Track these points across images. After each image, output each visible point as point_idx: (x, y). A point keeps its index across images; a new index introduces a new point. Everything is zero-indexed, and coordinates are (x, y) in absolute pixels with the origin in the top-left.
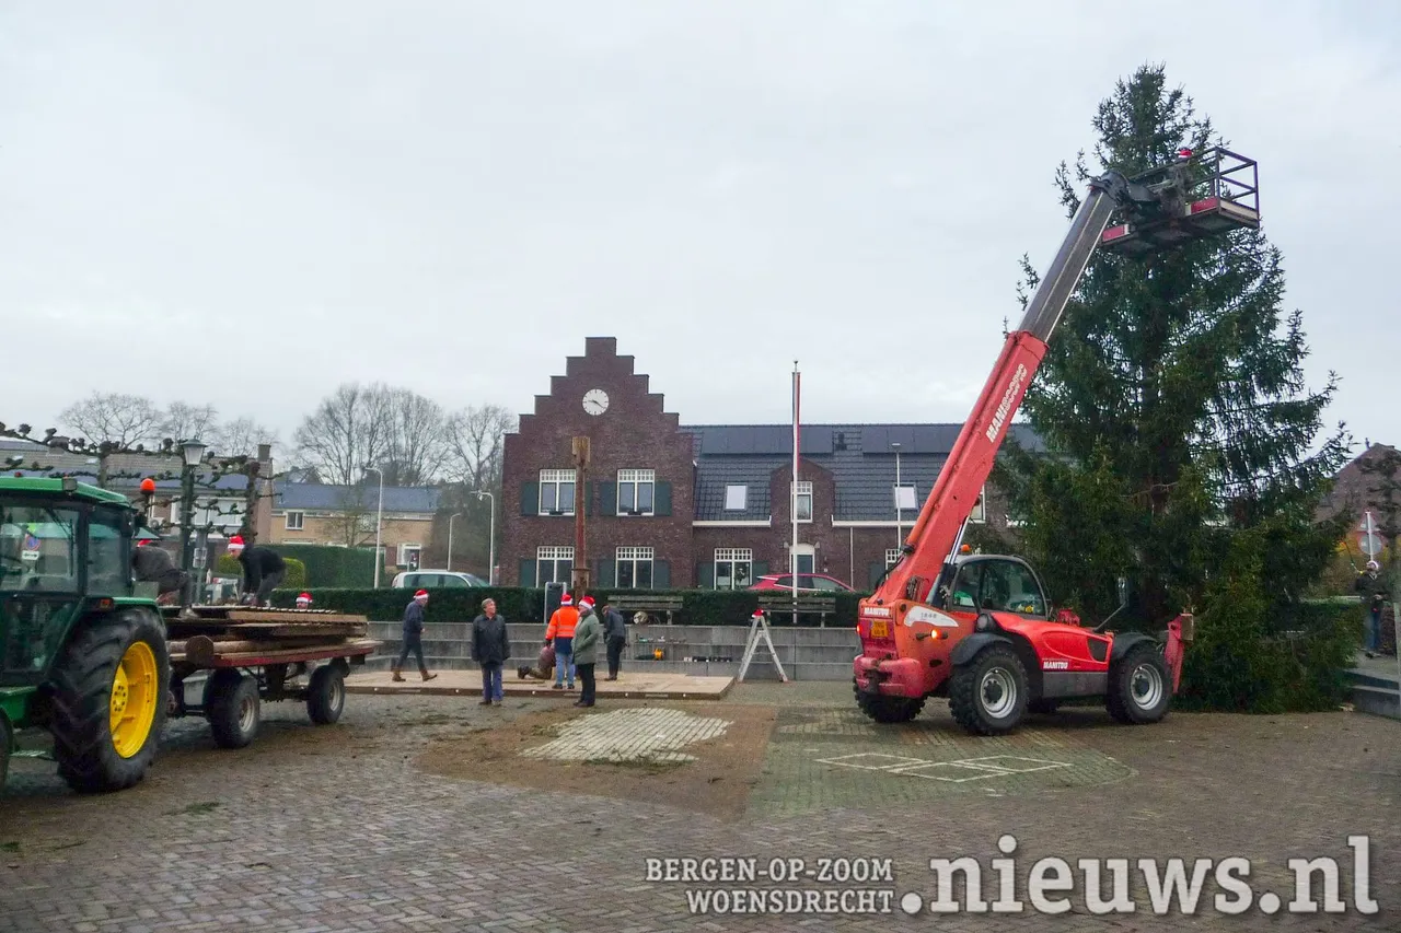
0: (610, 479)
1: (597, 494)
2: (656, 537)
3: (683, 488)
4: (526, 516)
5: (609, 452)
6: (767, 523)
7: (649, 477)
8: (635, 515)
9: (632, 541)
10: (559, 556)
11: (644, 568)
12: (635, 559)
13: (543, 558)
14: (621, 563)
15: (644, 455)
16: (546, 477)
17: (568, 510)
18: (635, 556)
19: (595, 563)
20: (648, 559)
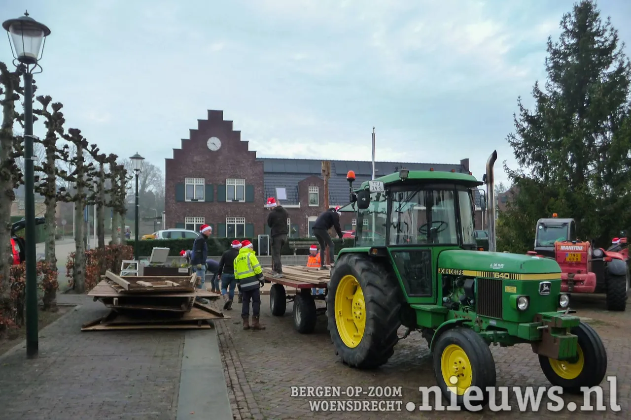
0: (223, 184)
1: (215, 191)
2: (246, 213)
3: (259, 188)
4: (178, 201)
5: (221, 169)
6: (299, 206)
7: (242, 183)
8: (235, 202)
9: (234, 214)
10: (196, 222)
11: (240, 227)
12: (236, 223)
13: (188, 223)
14: (229, 225)
15: (240, 172)
16: (188, 182)
17: (200, 199)
18: (236, 222)
19: (216, 226)
20: (242, 223)
